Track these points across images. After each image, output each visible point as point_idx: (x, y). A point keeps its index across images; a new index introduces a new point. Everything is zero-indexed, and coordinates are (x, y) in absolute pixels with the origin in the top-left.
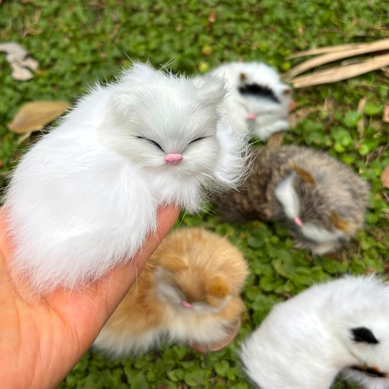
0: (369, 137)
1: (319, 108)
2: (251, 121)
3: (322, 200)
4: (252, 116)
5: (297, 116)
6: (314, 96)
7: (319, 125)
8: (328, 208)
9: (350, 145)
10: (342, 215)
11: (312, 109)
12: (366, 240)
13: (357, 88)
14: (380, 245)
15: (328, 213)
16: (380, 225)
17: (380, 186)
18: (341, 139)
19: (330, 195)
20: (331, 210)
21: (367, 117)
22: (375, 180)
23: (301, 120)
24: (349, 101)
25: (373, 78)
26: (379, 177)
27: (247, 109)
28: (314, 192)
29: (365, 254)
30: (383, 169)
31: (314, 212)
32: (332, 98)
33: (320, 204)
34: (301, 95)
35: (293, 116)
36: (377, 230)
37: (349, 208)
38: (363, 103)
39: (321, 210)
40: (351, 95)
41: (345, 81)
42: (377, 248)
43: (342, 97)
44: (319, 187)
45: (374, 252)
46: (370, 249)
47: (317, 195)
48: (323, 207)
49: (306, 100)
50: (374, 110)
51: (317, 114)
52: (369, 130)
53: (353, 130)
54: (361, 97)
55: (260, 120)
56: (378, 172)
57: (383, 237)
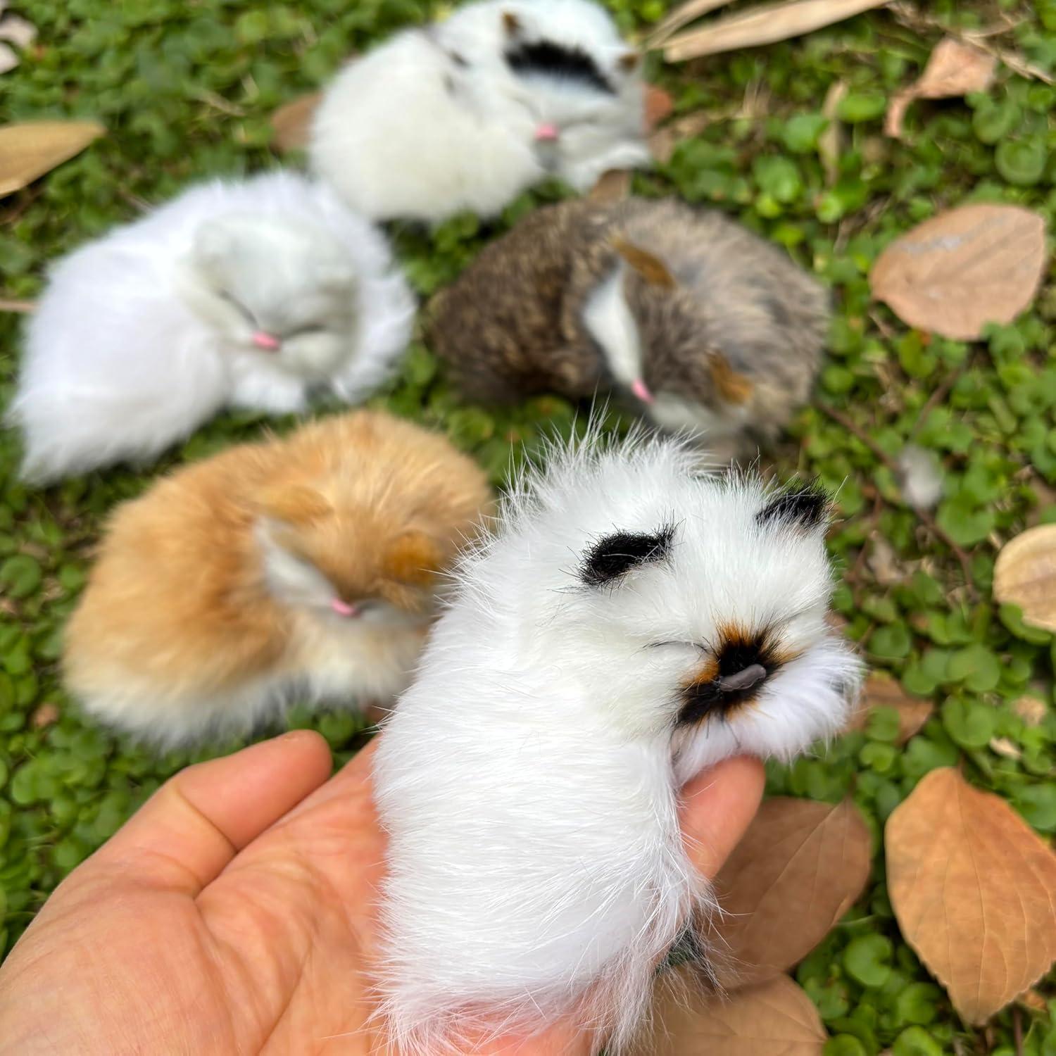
0: (849, 177)
1: (731, 112)
2: (547, 144)
3: (687, 327)
4: (548, 131)
5: (676, 135)
6: (719, 82)
7: (728, 153)
8: (702, 346)
9: (799, 198)
10: (743, 366)
11: (715, 116)
12: (822, 434)
13: (828, 58)
14: (855, 444)
15: (702, 360)
16: (860, 395)
17: (865, 299)
18: (776, 185)
19: (708, 312)
20: (711, 352)
21: (848, 128)
22: (854, 281)
23: (682, 142)
24: (803, 89)
25: (870, 29)
26: (864, 276)
27: (533, 111)
28: (668, 308)
29: (817, 470)
30: (877, 253)
31: (671, 360)
32: (763, 86)
33: (684, 337)
34: (686, 80)
35: (664, 133)
36: (853, 408)
37: (762, 348)
38: (838, 93)
39: (688, 352)
40: (810, 74)
41: (797, 41)
42: (849, 453)
43: (788, 81)
44: (680, 293)
45: (841, 464)
46: (831, 456)
47: (677, 314)
48: (690, 345)
49: (698, 93)
50: (862, 109)
51: (727, 125)
52: (850, 159)
53: (808, 161)
54: (835, 78)
55: (571, 140)
56: (861, 263)
57: (866, 427)
